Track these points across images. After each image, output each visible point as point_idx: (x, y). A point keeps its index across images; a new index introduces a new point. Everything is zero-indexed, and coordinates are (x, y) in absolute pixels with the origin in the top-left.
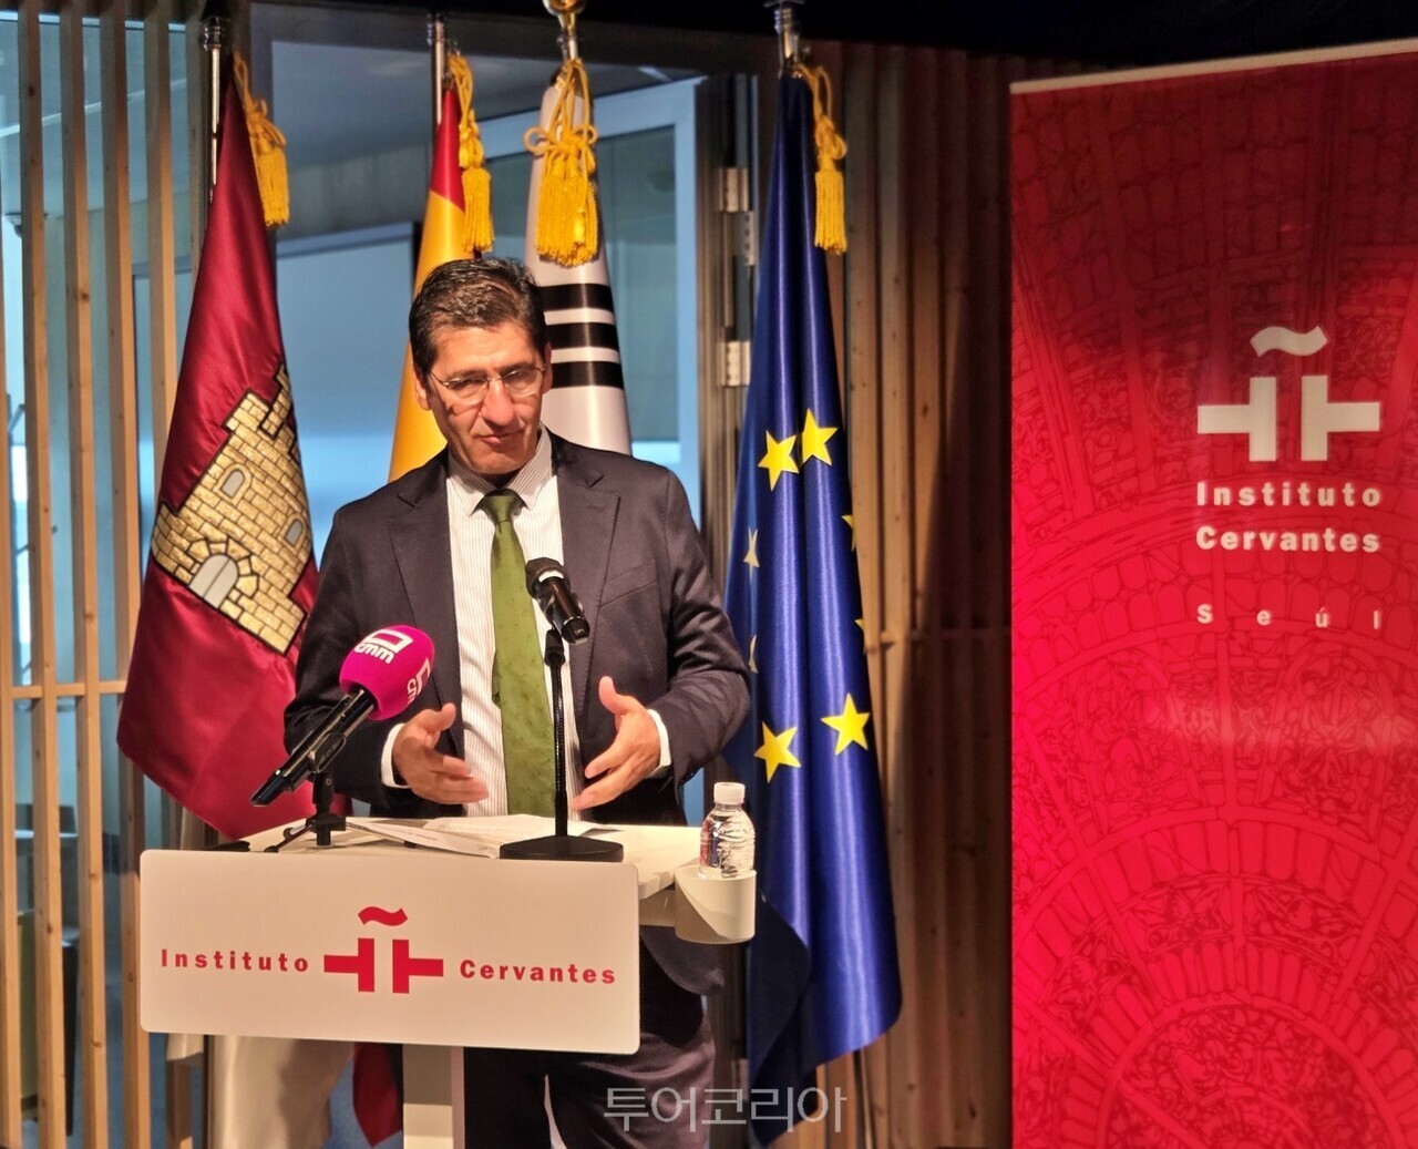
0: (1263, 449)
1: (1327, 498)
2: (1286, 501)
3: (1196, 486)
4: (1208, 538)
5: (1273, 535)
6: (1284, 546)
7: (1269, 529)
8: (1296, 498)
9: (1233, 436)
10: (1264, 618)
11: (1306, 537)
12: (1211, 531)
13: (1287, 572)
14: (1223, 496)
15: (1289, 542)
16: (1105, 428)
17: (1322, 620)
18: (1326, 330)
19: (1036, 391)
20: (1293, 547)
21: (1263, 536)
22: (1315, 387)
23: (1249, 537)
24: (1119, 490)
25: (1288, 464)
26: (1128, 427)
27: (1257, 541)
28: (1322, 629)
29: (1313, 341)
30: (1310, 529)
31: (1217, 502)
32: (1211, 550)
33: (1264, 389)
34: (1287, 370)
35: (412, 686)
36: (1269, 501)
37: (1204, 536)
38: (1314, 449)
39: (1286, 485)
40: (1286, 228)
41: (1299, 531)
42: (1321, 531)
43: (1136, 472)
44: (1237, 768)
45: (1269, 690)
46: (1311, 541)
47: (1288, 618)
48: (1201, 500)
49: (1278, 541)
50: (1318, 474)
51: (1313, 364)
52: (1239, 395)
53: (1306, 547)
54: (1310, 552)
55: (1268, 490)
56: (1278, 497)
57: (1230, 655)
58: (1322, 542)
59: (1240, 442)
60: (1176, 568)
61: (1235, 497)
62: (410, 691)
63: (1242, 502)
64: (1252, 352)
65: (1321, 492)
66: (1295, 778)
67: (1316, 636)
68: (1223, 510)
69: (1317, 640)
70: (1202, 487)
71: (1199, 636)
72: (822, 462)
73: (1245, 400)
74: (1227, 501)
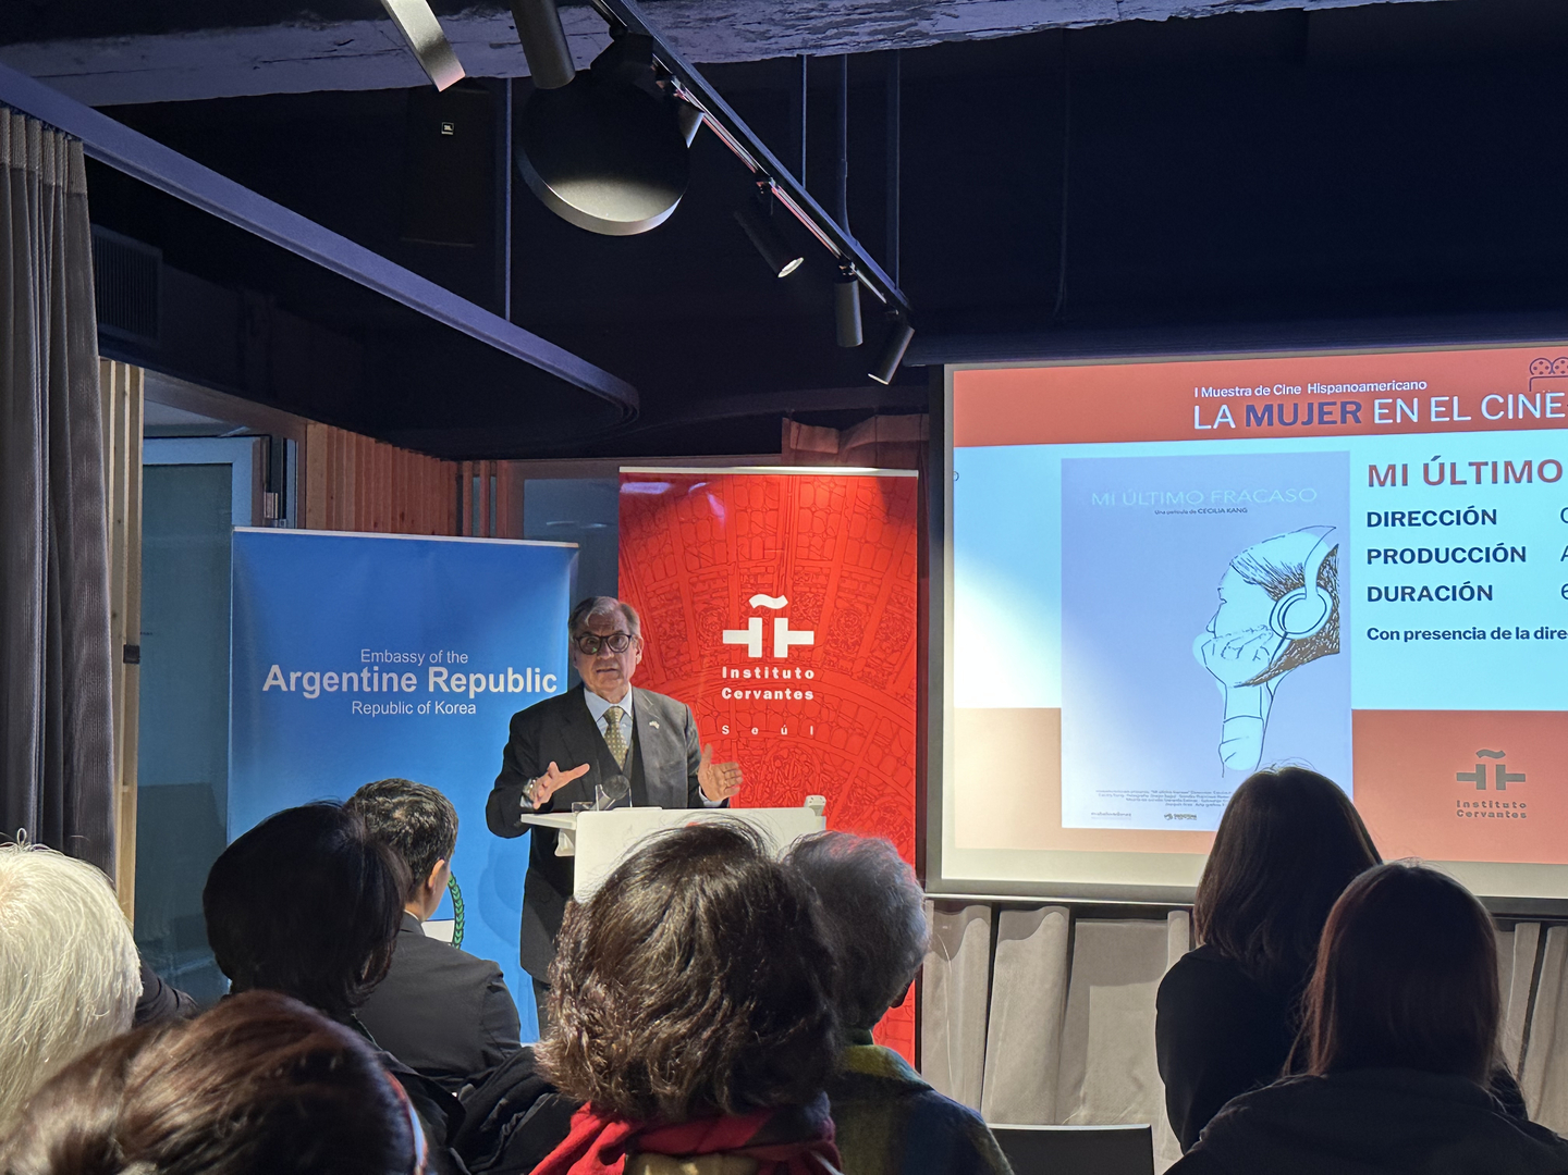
0: (756, 651)
1: (787, 675)
3: (721, 669)
4: (727, 693)
5: (760, 692)
6: (765, 697)
7: (757, 689)
9: (741, 645)
10: (755, 731)
11: (777, 693)
12: (730, 691)
13: (767, 710)
14: (735, 673)
15: (768, 695)
16: (672, 640)
17: (784, 732)
20: (770, 697)
21: (755, 692)
22: (781, 624)
23: (748, 693)
24: (681, 670)
25: (767, 659)
26: (685, 639)
27: (752, 695)
28: (784, 736)
29: (780, 603)
30: (778, 689)
31: (732, 676)
32: (729, 699)
33: (756, 624)
34: (767, 615)
37: (725, 693)
38: (781, 652)
39: (767, 668)
41: (773, 690)
42: (784, 690)
43: (690, 661)
45: (757, 766)
46: (779, 695)
47: (767, 731)
48: (725, 676)
49: (762, 694)
50: (783, 664)
51: (781, 613)
52: (743, 626)
53: (776, 698)
54: (778, 700)
56: (762, 675)
57: (738, 749)
58: (784, 695)
59: (744, 648)
60: (711, 708)
61: (741, 674)
63: (745, 677)
64: (750, 607)
67: (782, 739)
68: (735, 680)
69: (782, 741)
70: (725, 669)
71: (723, 740)
73: (746, 628)
74: (737, 676)
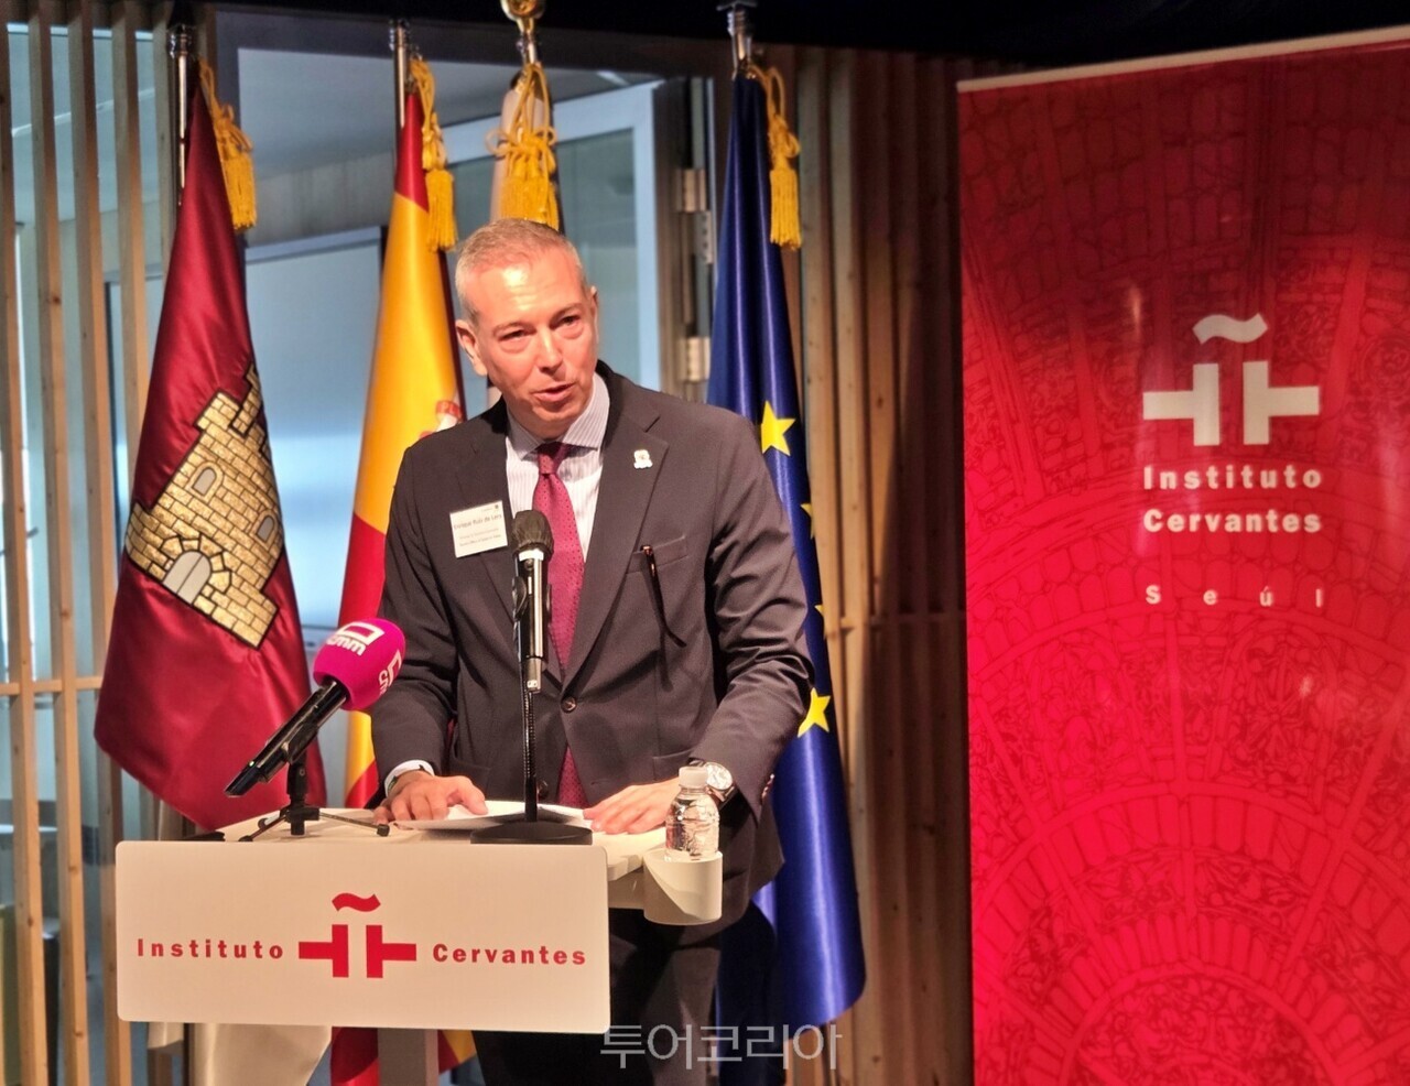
0: (1207, 433)
1: (1269, 480)
2: (1230, 483)
4: (1155, 520)
5: (1218, 517)
6: (1229, 528)
7: (1214, 512)
8: (1239, 481)
9: (1178, 422)
10: (1210, 597)
11: (1250, 518)
12: (1157, 514)
13: (1232, 551)
14: (1169, 480)
15: (1234, 523)
16: (1054, 416)
17: (1267, 599)
18: (1266, 318)
19: (986, 381)
20: (1238, 528)
22: (1256, 372)
24: (1069, 475)
25: (1232, 448)
26: (1076, 414)
28: (1267, 608)
29: (1255, 328)
30: (1253, 510)
32: (1158, 534)
33: (1207, 375)
34: (1229, 357)
35: (383, 677)
37: (1150, 521)
38: (1256, 433)
39: (1230, 468)
40: (1226, 219)
41: (1243, 512)
43: (1085, 458)
44: (1187, 744)
45: (1216, 668)
46: (1254, 522)
47: (1234, 597)
48: (1148, 485)
49: (1223, 522)
51: (1254, 350)
52: (1183, 381)
53: (1249, 528)
54: (1254, 533)
56: (1222, 480)
57: (1178, 635)
58: (1265, 523)
59: (1184, 428)
60: (1123, 550)
61: (1181, 481)
62: (381, 682)
63: (1188, 486)
64: (1195, 340)
65: (1264, 474)
66: (1242, 754)
67: (1261, 614)
69: (1262, 619)
70: (1148, 472)
71: (1148, 616)
72: (781, 453)
73: (1189, 386)
74: (1173, 485)
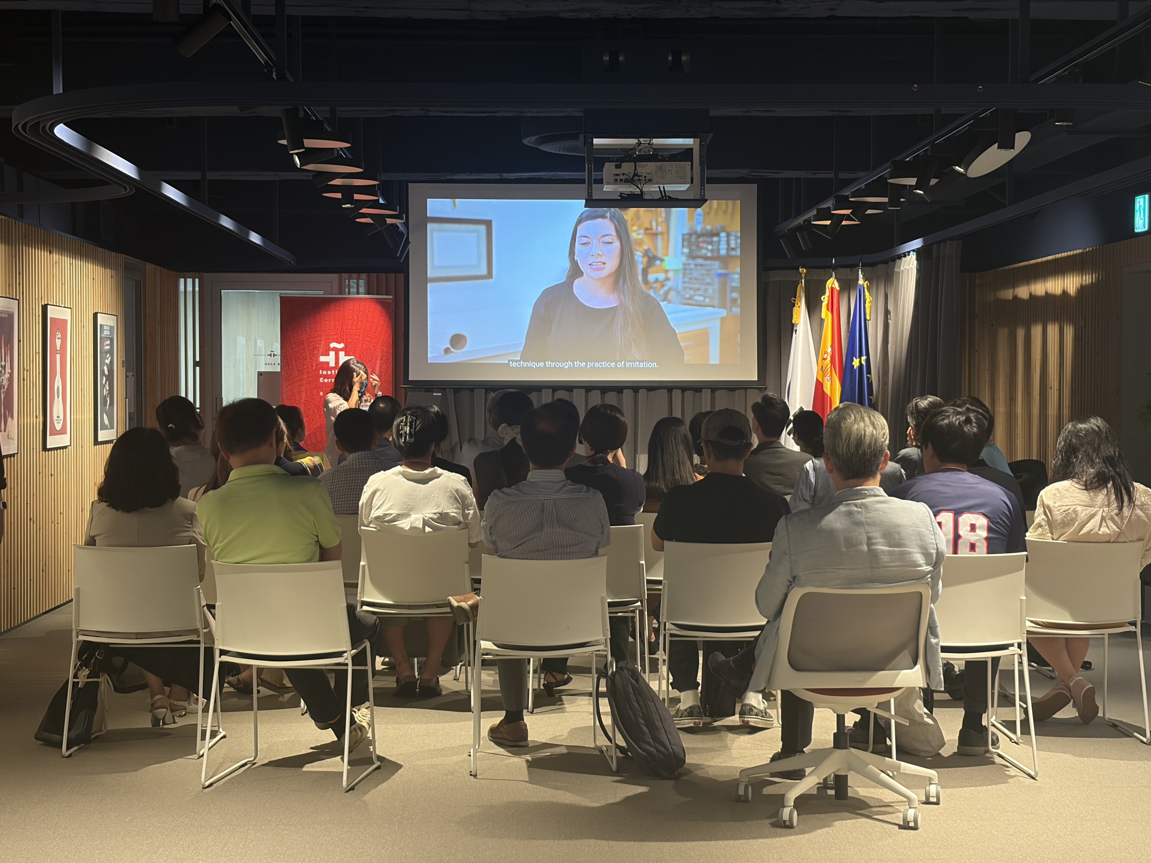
0: (332, 364)
3: (320, 371)
7: (333, 379)
9: (326, 362)
12: (323, 379)
14: (325, 372)
18: (344, 344)
22: (342, 354)
23: (330, 380)
26: (306, 360)
29: (342, 345)
31: (324, 373)
32: (323, 382)
33: (332, 354)
36: (333, 373)
37: (321, 380)
39: (337, 371)
48: (321, 373)
51: (342, 350)
55: (333, 371)
59: (328, 363)
60: (316, 385)
61: (327, 373)
64: (330, 347)
70: (321, 371)
73: (329, 355)
